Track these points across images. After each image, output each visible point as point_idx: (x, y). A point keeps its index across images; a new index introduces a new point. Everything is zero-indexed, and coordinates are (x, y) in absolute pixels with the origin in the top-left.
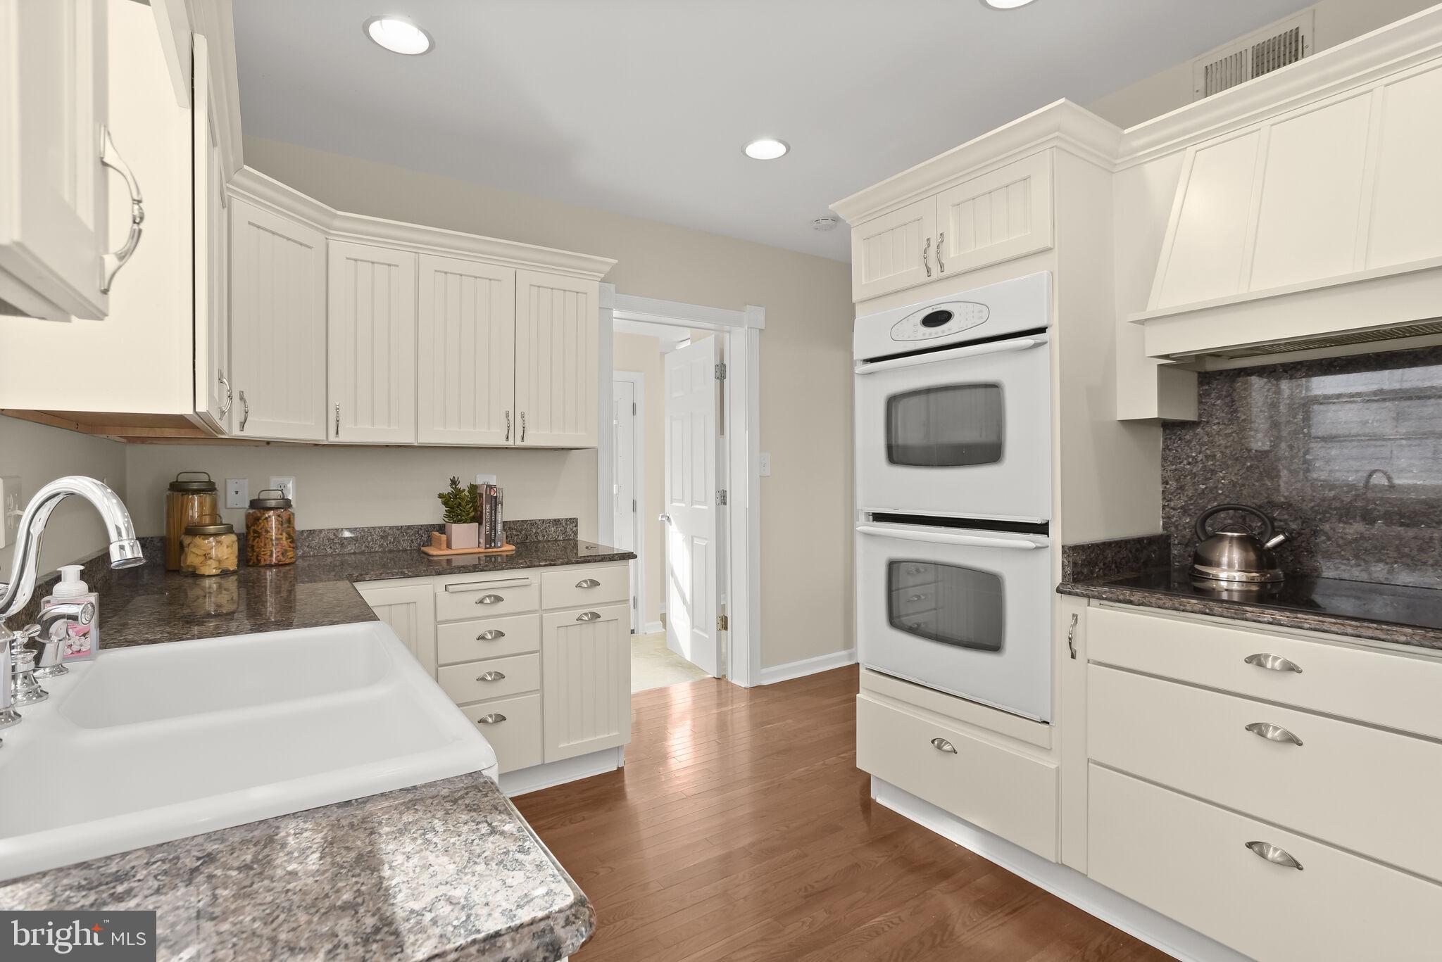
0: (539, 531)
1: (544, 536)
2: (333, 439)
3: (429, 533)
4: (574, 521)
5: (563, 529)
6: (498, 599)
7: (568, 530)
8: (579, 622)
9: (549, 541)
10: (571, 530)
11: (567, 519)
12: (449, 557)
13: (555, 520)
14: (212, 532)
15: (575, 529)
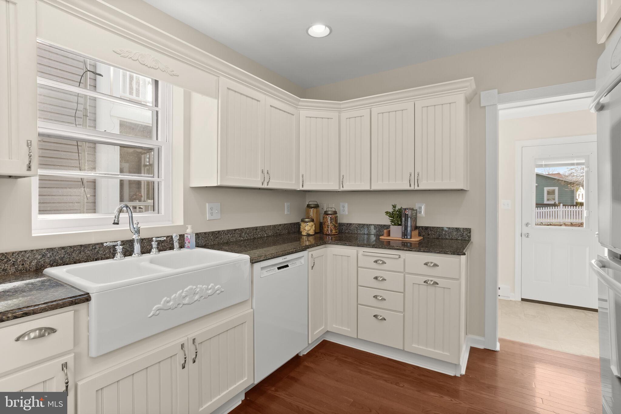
0: (446, 233)
1: (449, 236)
2: (342, 189)
3: (381, 229)
4: (469, 230)
5: (461, 234)
6: (384, 263)
7: (464, 234)
8: (425, 284)
9: (452, 239)
10: (466, 234)
11: (463, 228)
12: (389, 241)
13: (456, 228)
14: (307, 221)
15: (469, 234)
